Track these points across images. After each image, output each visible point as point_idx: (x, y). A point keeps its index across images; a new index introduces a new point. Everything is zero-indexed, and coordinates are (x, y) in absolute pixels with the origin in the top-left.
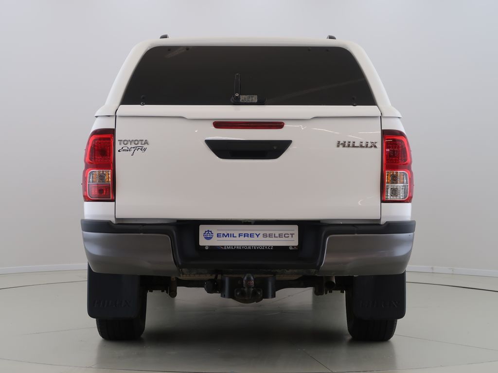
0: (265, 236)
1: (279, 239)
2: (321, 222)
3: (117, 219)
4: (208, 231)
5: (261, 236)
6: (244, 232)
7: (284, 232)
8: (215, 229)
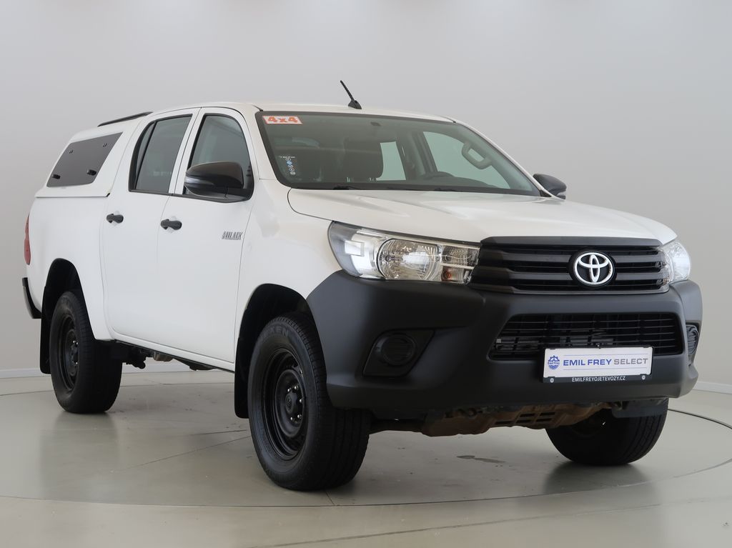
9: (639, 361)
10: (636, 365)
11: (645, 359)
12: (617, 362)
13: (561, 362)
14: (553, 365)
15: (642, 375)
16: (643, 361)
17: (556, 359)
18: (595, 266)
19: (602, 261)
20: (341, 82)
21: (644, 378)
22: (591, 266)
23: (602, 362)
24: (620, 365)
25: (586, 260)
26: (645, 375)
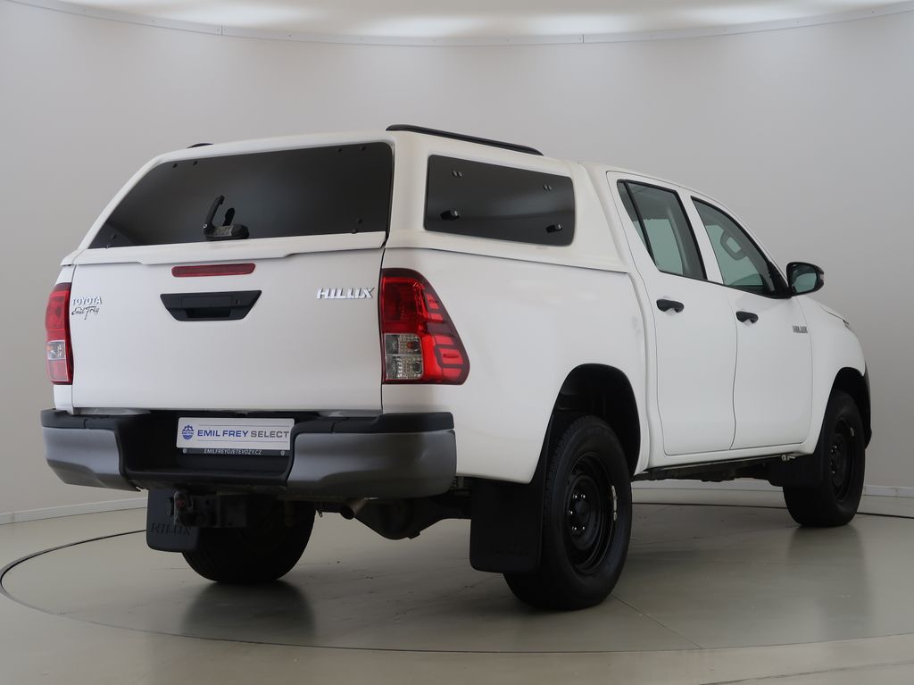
0: (254, 435)
1: (270, 439)
2: (321, 414)
3: (75, 409)
4: (188, 426)
5: (249, 434)
6: (229, 429)
7: (276, 430)
8: (197, 423)
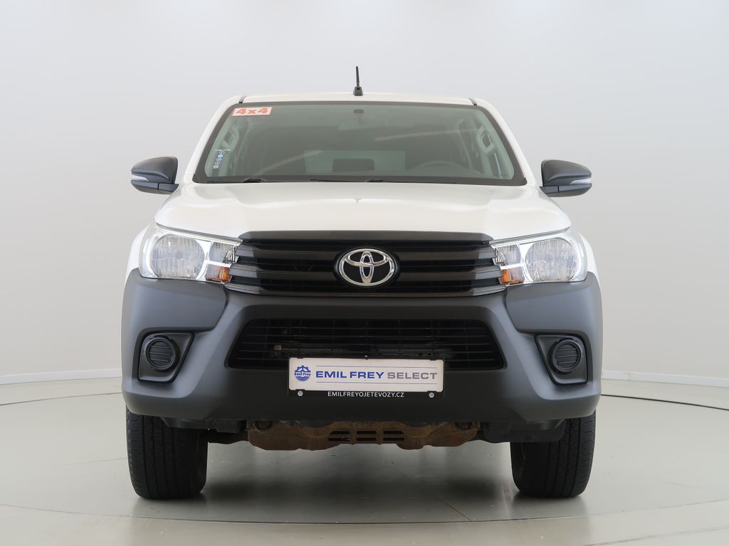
9: (425, 376)
10: (420, 380)
11: (433, 374)
12: (391, 375)
13: (313, 374)
14: (303, 376)
15: (429, 392)
16: (431, 376)
17: (305, 370)
18: (367, 264)
19: (377, 257)
20: (357, 67)
21: (431, 396)
22: (361, 264)
23: (370, 375)
24: (396, 380)
25: (356, 257)
26: (435, 392)
